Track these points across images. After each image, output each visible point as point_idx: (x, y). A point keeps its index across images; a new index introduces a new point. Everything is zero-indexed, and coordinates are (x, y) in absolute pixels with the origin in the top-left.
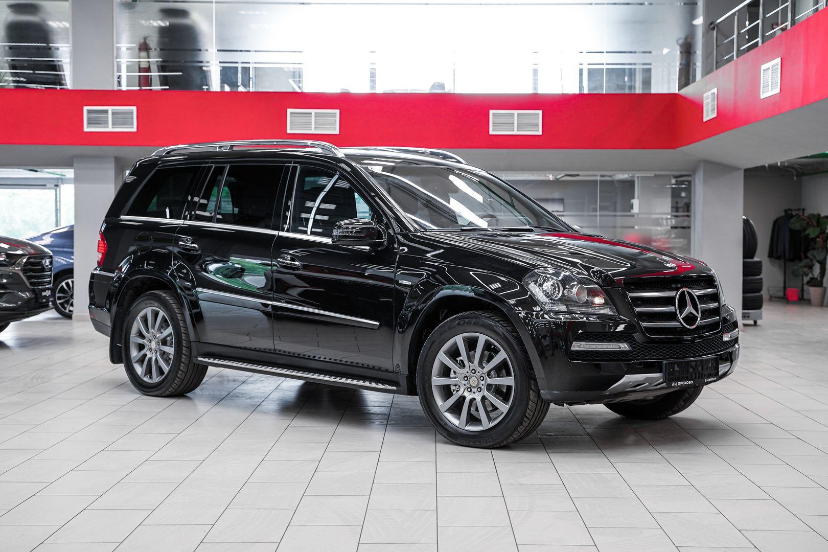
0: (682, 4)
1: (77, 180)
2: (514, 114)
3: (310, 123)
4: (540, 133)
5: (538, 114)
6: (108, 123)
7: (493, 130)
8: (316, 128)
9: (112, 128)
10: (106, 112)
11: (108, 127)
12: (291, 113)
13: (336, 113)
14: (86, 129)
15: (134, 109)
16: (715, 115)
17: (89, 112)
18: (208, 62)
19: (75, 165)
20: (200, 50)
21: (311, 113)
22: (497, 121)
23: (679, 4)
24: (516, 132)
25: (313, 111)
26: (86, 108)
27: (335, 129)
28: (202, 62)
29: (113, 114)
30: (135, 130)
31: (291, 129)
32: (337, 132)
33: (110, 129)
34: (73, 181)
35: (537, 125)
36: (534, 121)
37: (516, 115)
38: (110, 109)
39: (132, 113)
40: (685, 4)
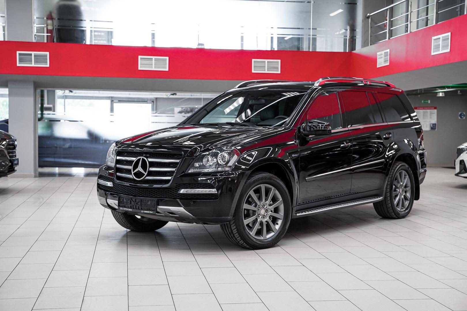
0: (343, 3)
1: (10, 95)
2: (265, 61)
3: (152, 65)
4: (279, 72)
5: (278, 62)
6: (32, 62)
7: (254, 70)
8: (155, 67)
9: (34, 64)
10: (31, 55)
11: (32, 64)
12: (141, 58)
13: (166, 59)
14: (18, 65)
15: (48, 53)
16: (388, 64)
17: (20, 54)
18: (85, 27)
19: (9, 86)
20: (82, 20)
21: (152, 59)
22: (255, 65)
23: (341, 3)
24: (266, 72)
25: (154, 57)
26: (18, 52)
27: (166, 68)
28: (82, 27)
29: (35, 56)
30: (48, 66)
31: (140, 67)
32: (167, 70)
33: (33, 65)
34: (8, 96)
35: (278, 68)
36: (276, 66)
37: (266, 62)
38: (33, 53)
39: (46, 56)
40: (345, 3)
